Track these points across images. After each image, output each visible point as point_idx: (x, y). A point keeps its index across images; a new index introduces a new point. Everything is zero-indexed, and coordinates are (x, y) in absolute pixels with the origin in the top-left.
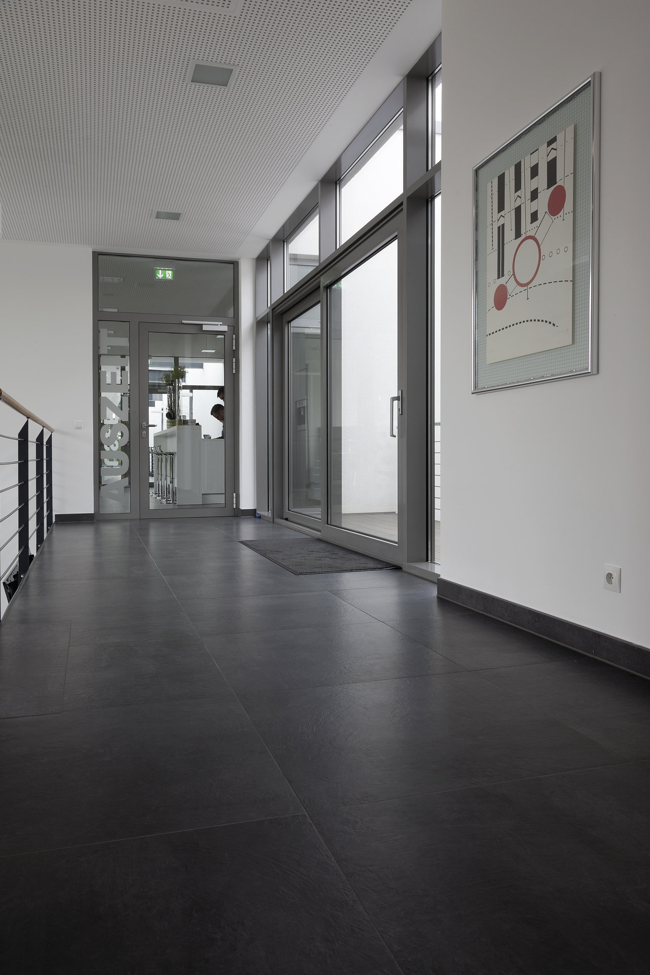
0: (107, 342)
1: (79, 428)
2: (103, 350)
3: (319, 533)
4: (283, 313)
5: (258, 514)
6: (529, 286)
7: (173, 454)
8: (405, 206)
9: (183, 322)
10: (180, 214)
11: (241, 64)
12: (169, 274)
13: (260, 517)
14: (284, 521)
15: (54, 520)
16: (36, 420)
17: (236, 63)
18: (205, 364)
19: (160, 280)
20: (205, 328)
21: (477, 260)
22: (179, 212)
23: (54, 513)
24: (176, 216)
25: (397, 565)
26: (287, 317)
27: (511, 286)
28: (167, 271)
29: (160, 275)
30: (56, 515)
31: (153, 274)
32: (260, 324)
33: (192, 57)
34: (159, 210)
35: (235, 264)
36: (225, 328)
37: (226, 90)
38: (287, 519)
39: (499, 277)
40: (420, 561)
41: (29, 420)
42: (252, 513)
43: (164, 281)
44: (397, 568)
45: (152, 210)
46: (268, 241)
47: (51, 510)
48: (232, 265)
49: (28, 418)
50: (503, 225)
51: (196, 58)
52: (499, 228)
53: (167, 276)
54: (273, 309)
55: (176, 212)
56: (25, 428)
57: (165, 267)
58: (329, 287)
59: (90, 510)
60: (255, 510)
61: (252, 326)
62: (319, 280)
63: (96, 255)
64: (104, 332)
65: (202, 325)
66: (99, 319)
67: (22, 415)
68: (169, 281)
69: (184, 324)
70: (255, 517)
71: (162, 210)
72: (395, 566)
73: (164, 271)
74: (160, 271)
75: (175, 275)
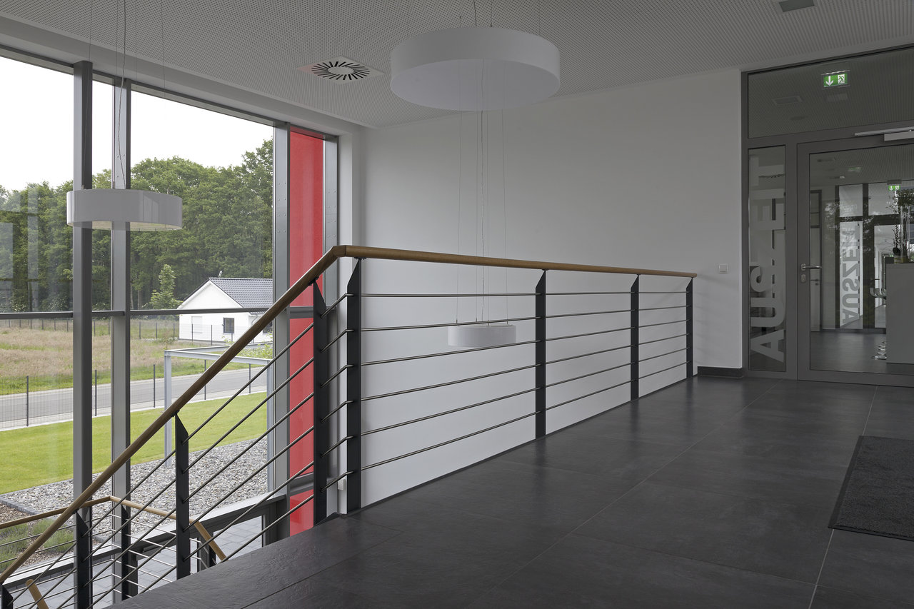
1: (724, 272)
9: (856, 134)
12: (841, 78)
19: (830, 87)
20: (888, 138)
23: (695, 366)
28: (838, 75)
29: (829, 81)
30: (698, 367)
31: (821, 82)
43: (836, 88)
53: (838, 82)
57: (837, 70)
59: (738, 364)
63: (746, 76)
64: (754, 161)
65: (884, 135)
66: (750, 147)
68: (840, 87)
69: (857, 137)
73: (835, 76)
74: (830, 77)
75: (849, 78)
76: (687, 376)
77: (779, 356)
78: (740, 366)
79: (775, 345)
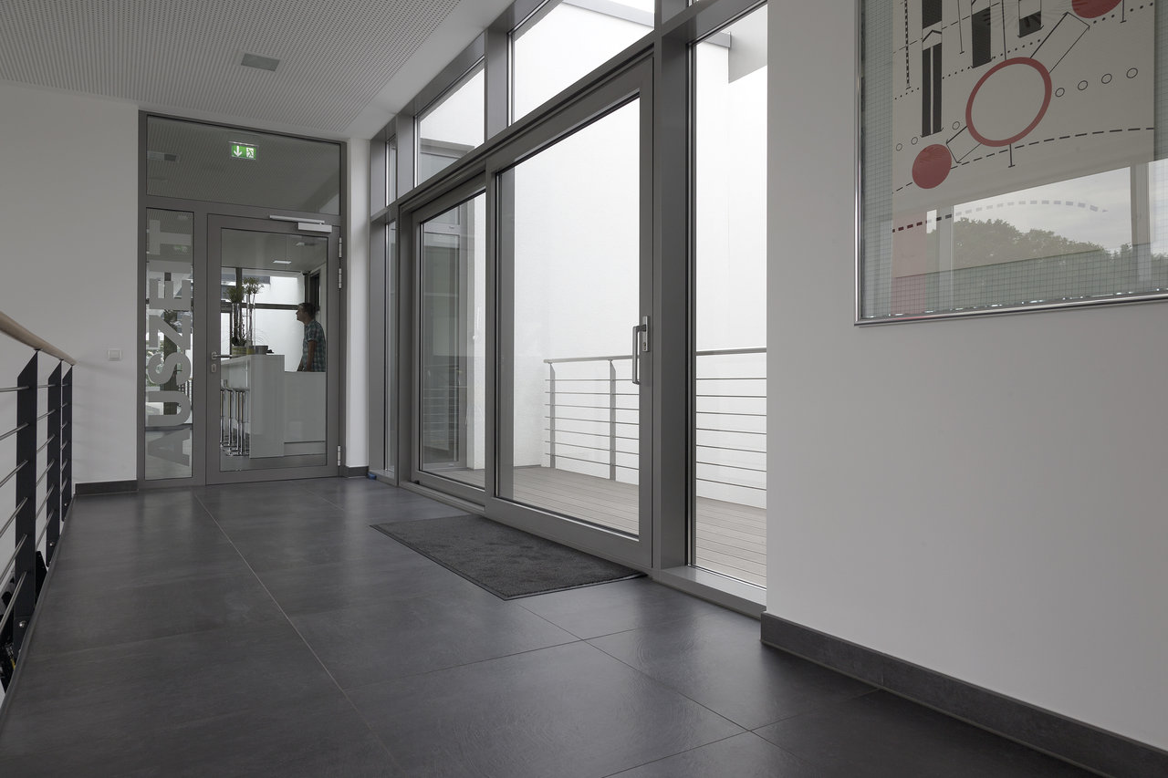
0: (157, 238)
1: (114, 359)
2: (153, 249)
3: (483, 509)
4: (413, 212)
5: (371, 473)
6: (1014, 145)
7: (243, 391)
8: (658, 50)
9: (271, 217)
10: (278, 62)
12: (251, 153)
13: (375, 478)
14: (413, 485)
15: (73, 492)
16: (51, 351)
18: (273, 279)
19: (237, 159)
20: (301, 226)
21: (863, 110)
22: (277, 58)
23: (74, 483)
24: (272, 65)
25: (640, 570)
26: (417, 217)
27: (961, 146)
28: (247, 148)
29: (238, 152)
30: (77, 485)
31: (228, 150)
32: (376, 224)
34: (249, 52)
35: (341, 146)
36: (328, 228)
38: (418, 483)
39: (926, 132)
40: (676, 564)
41: (39, 352)
42: (364, 472)
43: (243, 161)
44: (641, 576)
45: (238, 50)
46: (392, 116)
47: (70, 479)
48: (338, 147)
49: (37, 350)
50: (938, 48)
52: (926, 53)
53: (248, 154)
54: (400, 205)
55: (274, 57)
56: (33, 364)
57: (246, 142)
58: (499, 173)
60: (367, 468)
61: (366, 225)
62: (484, 163)
63: (145, 116)
64: (154, 225)
65: (297, 222)
66: (148, 205)
67: (25, 346)
68: (249, 161)
69: (272, 219)
70: (368, 477)
71: (253, 53)
72: (639, 572)
73: (244, 148)
74: (238, 147)
75: (258, 154)
78: (133, 479)
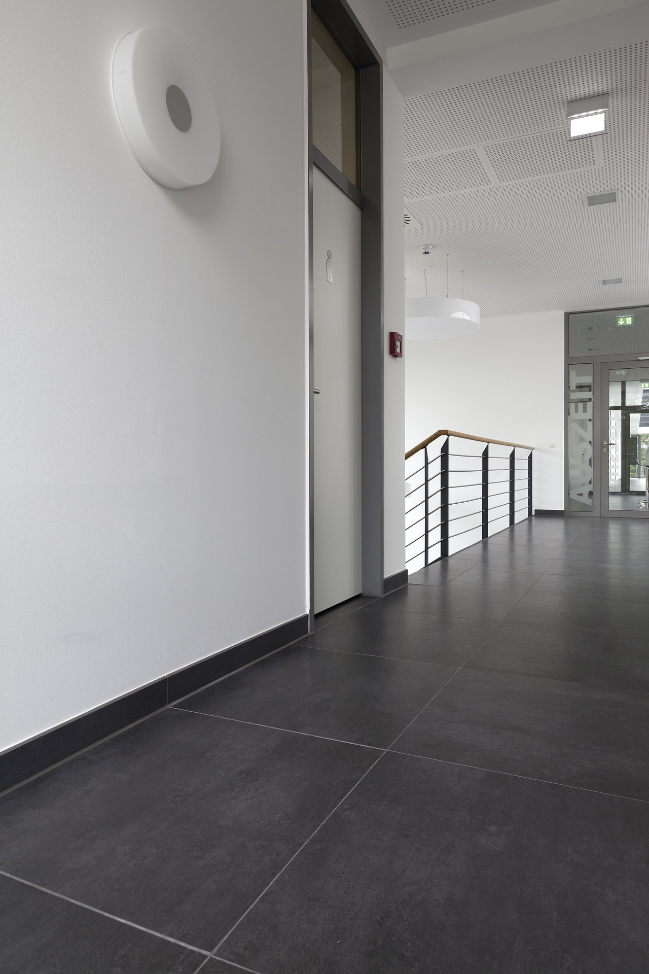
0: (575, 379)
1: (552, 447)
2: (573, 387)
9: (639, 358)
11: (620, 188)
12: (629, 321)
15: (533, 514)
17: (616, 188)
19: (621, 326)
22: (620, 278)
23: (534, 509)
28: (627, 318)
29: (621, 322)
31: (616, 322)
33: (583, 194)
34: (604, 279)
37: (617, 204)
43: (625, 327)
45: (598, 280)
47: (531, 506)
49: (488, 443)
51: (586, 193)
55: (618, 278)
57: (626, 315)
59: (562, 507)
63: (567, 315)
64: (573, 373)
66: (570, 362)
67: (480, 442)
68: (628, 326)
69: (639, 360)
71: (607, 279)
73: (625, 318)
74: (621, 319)
75: (634, 320)
76: (528, 516)
77: (588, 501)
78: (563, 509)
79: (586, 494)
